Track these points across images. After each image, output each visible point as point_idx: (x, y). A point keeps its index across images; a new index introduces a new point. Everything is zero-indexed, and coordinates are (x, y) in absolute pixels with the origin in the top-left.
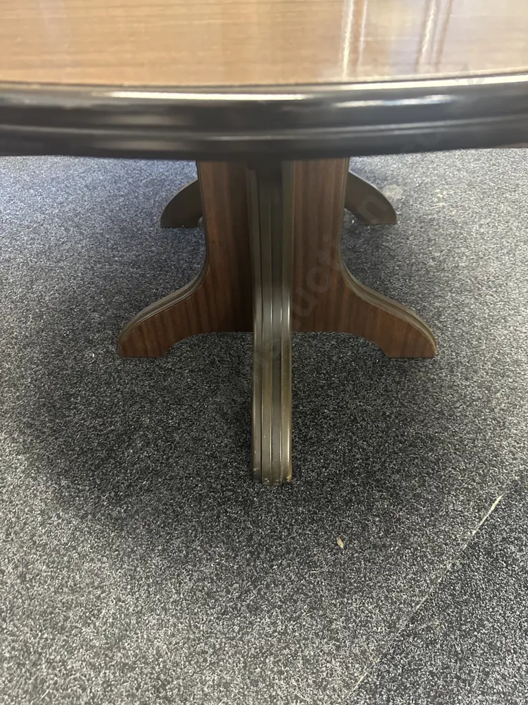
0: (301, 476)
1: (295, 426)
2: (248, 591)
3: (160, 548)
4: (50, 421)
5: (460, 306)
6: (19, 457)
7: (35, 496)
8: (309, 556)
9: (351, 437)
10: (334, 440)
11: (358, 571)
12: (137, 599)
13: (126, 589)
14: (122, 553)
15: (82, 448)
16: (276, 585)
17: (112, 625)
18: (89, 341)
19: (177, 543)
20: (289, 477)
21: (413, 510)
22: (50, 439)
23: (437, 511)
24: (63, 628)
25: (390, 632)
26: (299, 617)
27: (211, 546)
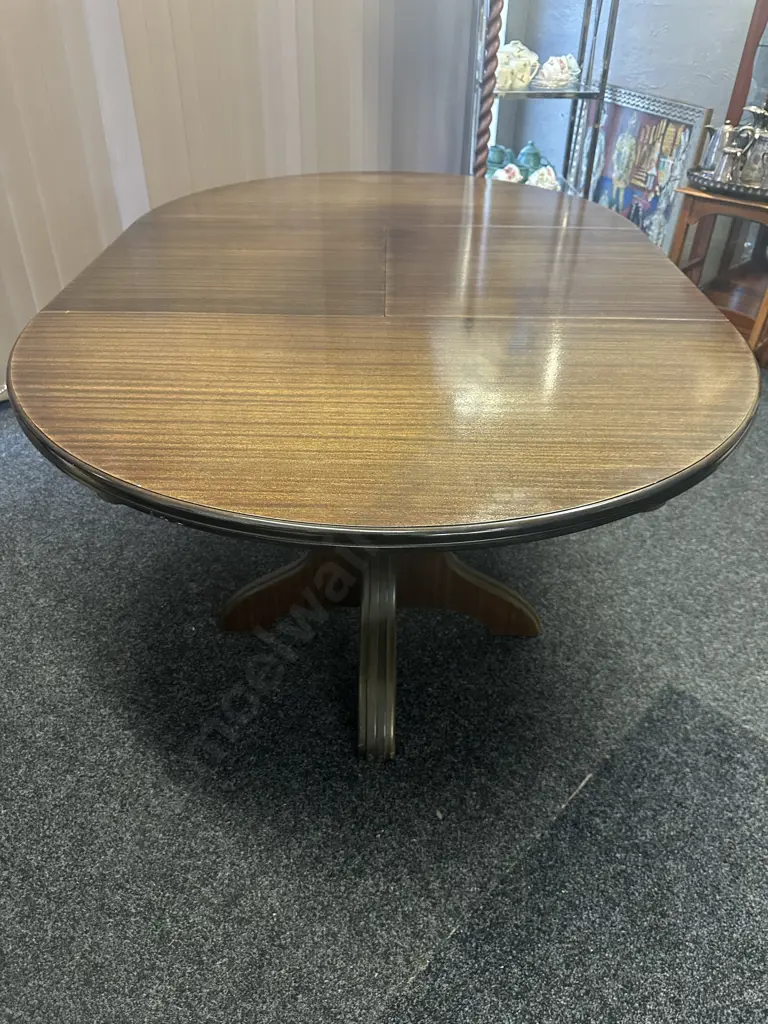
0: (404, 753)
1: (399, 704)
2: (353, 857)
3: (270, 818)
4: (154, 697)
5: (567, 583)
6: (126, 732)
7: (146, 770)
8: (409, 827)
9: (453, 716)
10: (437, 718)
11: (455, 839)
12: (250, 863)
13: (239, 854)
14: (233, 822)
15: (187, 724)
16: (379, 852)
17: (228, 885)
18: (188, 613)
19: (286, 814)
20: (392, 753)
21: (509, 785)
22: (156, 715)
23: (530, 787)
24: (183, 888)
25: (481, 892)
26: (399, 879)
27: (318, 817)
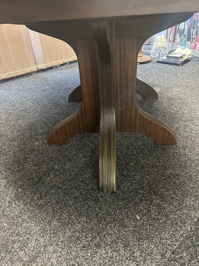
0: (120, 189)
1: (118, 170)
2: (96, 237)
3: (57, 218)
4: (18, 167)
6: (3, 180)
7: (7, 195)
8: (123, 223)
9: (142, 174)
10: (135, 175)
11: (146, 230)
12: (45, 240)
13: (40, 235)
14: (40, 219)
15: (29, 178)
16: (108, 235)
17: (33, 251)
19: (65, 216)
20: (115, 189)
21: (170, 204)
22: (17, 174)
23: (182, 204)
24: (11, 251)
25: (162, 258)
26: (119, 250)
27: (80, 218)
